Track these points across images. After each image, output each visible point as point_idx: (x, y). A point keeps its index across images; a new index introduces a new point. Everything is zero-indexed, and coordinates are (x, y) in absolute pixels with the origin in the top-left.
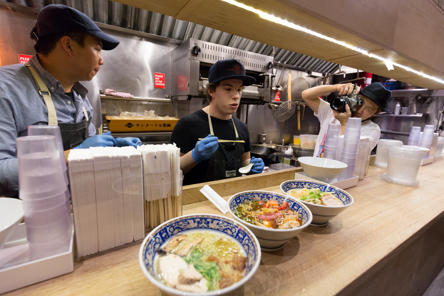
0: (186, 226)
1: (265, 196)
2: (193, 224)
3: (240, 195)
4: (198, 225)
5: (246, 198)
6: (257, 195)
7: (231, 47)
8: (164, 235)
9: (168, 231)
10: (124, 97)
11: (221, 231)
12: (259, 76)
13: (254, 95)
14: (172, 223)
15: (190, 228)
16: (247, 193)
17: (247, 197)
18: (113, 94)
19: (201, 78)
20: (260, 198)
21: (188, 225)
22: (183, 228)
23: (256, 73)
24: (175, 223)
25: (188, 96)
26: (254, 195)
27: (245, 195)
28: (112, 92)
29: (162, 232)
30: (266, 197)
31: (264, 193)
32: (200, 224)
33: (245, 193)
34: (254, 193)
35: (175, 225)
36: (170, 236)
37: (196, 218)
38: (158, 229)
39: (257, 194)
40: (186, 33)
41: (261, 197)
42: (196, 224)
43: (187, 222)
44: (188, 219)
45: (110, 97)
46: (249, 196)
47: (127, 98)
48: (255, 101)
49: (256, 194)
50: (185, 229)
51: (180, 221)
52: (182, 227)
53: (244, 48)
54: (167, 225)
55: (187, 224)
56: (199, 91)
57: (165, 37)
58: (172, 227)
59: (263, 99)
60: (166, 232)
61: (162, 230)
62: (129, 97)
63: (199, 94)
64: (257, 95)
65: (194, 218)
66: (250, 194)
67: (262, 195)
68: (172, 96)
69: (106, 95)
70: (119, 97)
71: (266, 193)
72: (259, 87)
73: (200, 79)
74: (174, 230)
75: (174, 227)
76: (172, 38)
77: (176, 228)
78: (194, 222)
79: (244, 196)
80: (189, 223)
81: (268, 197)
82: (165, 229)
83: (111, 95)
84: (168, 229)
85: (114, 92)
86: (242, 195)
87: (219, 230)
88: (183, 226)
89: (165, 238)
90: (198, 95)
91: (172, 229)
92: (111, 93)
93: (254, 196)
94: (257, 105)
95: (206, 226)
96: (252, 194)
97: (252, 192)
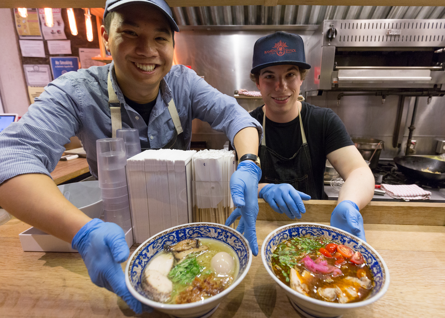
0: (206, 233)
1: (340, 237)
2: (214, 234)
3: (301, 226)
4: (218, 236)
5: (309, 233)
6: (328, 233)
7: (392, 18)
8: (180, 236)
9: (187, 233)
10: (255, 96)
11: (235, 250)
12: (436, 53)
13: (423, 82)
14: (194, 226)
15: (210, 236)
16: (312, 227)
17: (310, 231)
18: (245, 93)
19: (337, 67)
20: (331, 237)
21: (209, 233)
22: (203, 235)
23: (431, 50)
24: (196, 227)
25: (318, 91)
26: (322, 231)
27: (309, 228)
28: (244, 91)
29: (180, 231)
30: (340, 239)
31: (338, 232)
32: (220, 236)
33: (309, 225)
34: (324, 228)
35: (195, 230)
36: (188, 238)
37: (218, 228)
38: (176, 228)
39: (328, 231)
40: (326, 14)
41: (334, 236)
42: (216, 235)
43: (209, 229)
44: (210, 227)
45: (242, 97)
46: (315, 230)
47: (257, 97)
48: (424, 92)
49: (326, 230)
50: (205, 236)
51: (201, 227)
52: (202, 233)
53: (415, 15)
54: (188, 227)
55: (208, 231)
56: (332, 84)
57: (301, 25)
58: (192, 230)
59: (440, 88)
60: (185, 233)
61: (181, 230)
62: (259, 96)
63: (332, 88)
64: (428, 83)
65: (216, 228)
66: (318, 228)
67: (335, 235)
68: (306, 91)
69: (240, 95)
70: (250, 96)
71: (342, 234)
72: (431, 70)
73: (335, 69)
74: (194, 233)
75: (194, 231)
76: (309, 24)
77: (196, 232)
78: (216, 232)
79: (307, 229)
80: (210, 231)
81: (342, 240)
82: (184, 230)
83: (243, 95)
84: (187, 230)
85: (246, 91)
86: (303, 228)
87: (234, 249)
88: (204, 232)
89: (181, 239)
90: (330, 89)
91: (191, 232)
92: (243, 93)
93: (323, 233)
94: (428, 97)
95: (224, 239)
96: (320, 229)
97: (321, 227)
